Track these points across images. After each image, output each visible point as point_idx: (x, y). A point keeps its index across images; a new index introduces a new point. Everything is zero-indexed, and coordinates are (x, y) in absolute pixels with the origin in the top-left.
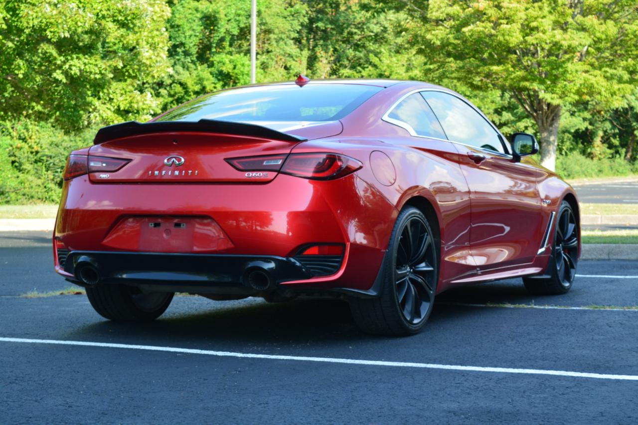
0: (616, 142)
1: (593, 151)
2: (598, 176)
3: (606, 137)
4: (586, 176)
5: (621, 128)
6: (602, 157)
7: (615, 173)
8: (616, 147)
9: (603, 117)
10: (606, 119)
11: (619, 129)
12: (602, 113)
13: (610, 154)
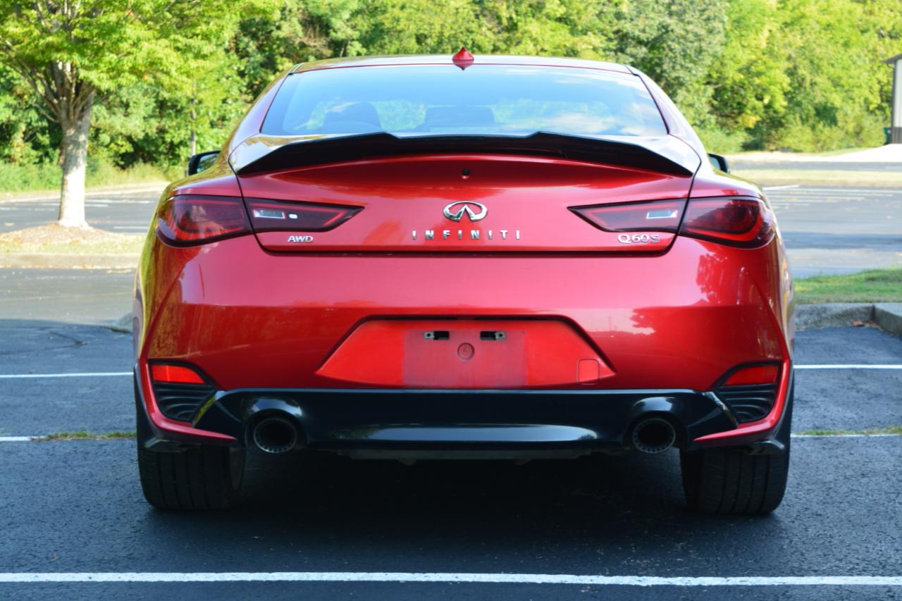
0: (45, 139)
1: (13, 152)
2: (22, 189)
3: (30, 133)
4: (7, 189)
5: (52, 119)
6: (25, 161)
7: (46, 185)
8: (44, 147)
9: (27, 103)
10: (31, 107)
11: (49, 121)
12: (26, 97)
13: (37, 157)
